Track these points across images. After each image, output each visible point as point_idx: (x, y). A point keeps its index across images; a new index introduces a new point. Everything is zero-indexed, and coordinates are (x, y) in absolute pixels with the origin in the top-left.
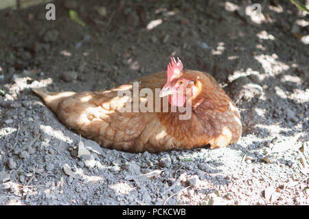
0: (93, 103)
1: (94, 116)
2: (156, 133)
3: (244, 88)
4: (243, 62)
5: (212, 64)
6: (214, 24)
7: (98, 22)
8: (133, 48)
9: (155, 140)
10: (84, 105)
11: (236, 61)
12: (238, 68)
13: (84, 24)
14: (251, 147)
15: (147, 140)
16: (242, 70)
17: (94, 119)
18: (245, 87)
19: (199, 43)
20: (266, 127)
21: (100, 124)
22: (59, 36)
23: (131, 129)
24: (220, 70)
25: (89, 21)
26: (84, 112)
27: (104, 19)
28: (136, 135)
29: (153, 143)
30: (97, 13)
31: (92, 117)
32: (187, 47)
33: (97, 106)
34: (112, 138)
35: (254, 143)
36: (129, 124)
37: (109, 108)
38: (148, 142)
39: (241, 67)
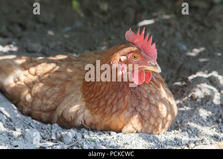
0: (24, 67)
1: (19, 80)
2: (71, 106)
3: (196, 87)
4: (210, 65)
5: (180, 63)
6: (203, 31)
7: (96, 14)
8: (113, 37)
9: (68, 113)
10: (14, 67)
11: (205, 63)
12: (203, 69)
13: (82, 15)
14: (168, 143)
15: (61, 112)
16: (206, 71)
17: (19, 83)
18: (198, 86)
19: (179, 44)
20: (199, 127)
21: (22, 89)
22: (55, 20)
23: (48, 99)
24: (184, 69)
25: (88, 13)
26: (13, 74)
27: (104, 13)
28: (53, 106)
29: (65, 116)
30: (98, 7)
31: (17, 80)
32: (166, 45)
33: (26, 69)
34: (30, 105)
35: (176, 139)
36: (48, 93)
37: (34, 74)
38: (62, 115)
39: (207, 69)
